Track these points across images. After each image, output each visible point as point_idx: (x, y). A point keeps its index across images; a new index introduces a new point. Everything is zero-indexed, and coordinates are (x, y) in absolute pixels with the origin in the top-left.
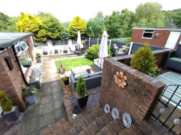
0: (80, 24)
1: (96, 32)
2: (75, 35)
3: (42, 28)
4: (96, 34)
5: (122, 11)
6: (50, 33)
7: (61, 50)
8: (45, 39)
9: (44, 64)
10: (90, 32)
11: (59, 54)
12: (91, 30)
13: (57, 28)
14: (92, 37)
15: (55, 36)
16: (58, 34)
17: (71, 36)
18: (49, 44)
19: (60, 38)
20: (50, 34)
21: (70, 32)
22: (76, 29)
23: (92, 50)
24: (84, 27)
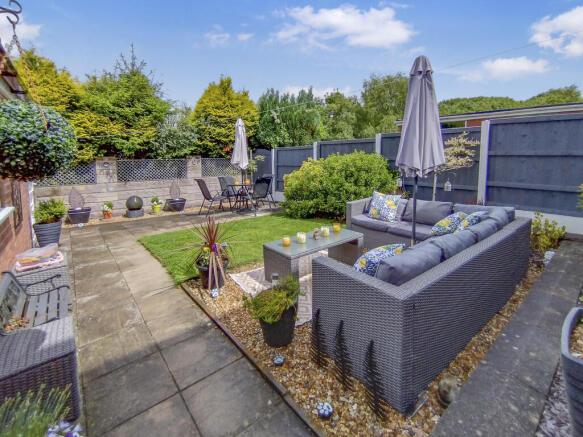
0: (235, 102)
1: (295, 127)
2: (217, 141)
3: (80, 108)
4: (297, 133)
5: (326, 100)
6: (119, 126)
7: (155, 200)
8: (88, 153)
9: (76, 254)
10: (274, 129)
11: (147, 216)
12: (278, 121)
13: (150, 112)
14: (280, 145)
15: (136, 141)
16: (150, 132)
17: (199, 143)
18: (105, 173)
19: (156, 150)
20: (115, 129)
21: (196, 130)
22: (222, 120)
23: (315, 176)
24: (248, 113)
